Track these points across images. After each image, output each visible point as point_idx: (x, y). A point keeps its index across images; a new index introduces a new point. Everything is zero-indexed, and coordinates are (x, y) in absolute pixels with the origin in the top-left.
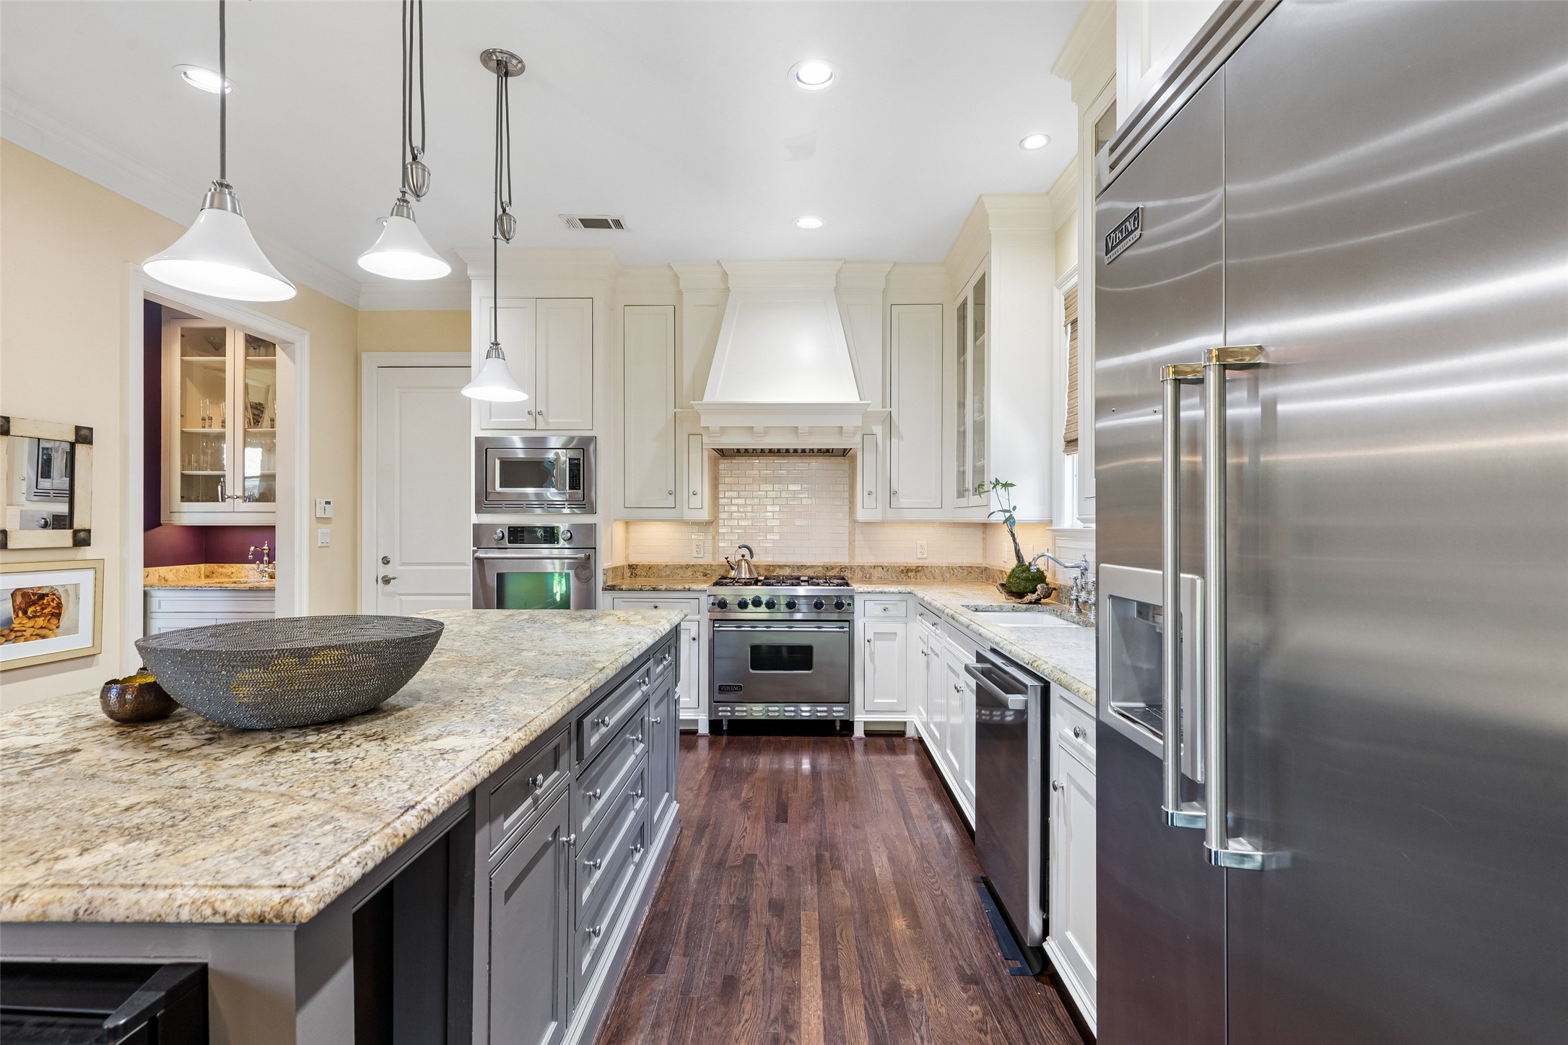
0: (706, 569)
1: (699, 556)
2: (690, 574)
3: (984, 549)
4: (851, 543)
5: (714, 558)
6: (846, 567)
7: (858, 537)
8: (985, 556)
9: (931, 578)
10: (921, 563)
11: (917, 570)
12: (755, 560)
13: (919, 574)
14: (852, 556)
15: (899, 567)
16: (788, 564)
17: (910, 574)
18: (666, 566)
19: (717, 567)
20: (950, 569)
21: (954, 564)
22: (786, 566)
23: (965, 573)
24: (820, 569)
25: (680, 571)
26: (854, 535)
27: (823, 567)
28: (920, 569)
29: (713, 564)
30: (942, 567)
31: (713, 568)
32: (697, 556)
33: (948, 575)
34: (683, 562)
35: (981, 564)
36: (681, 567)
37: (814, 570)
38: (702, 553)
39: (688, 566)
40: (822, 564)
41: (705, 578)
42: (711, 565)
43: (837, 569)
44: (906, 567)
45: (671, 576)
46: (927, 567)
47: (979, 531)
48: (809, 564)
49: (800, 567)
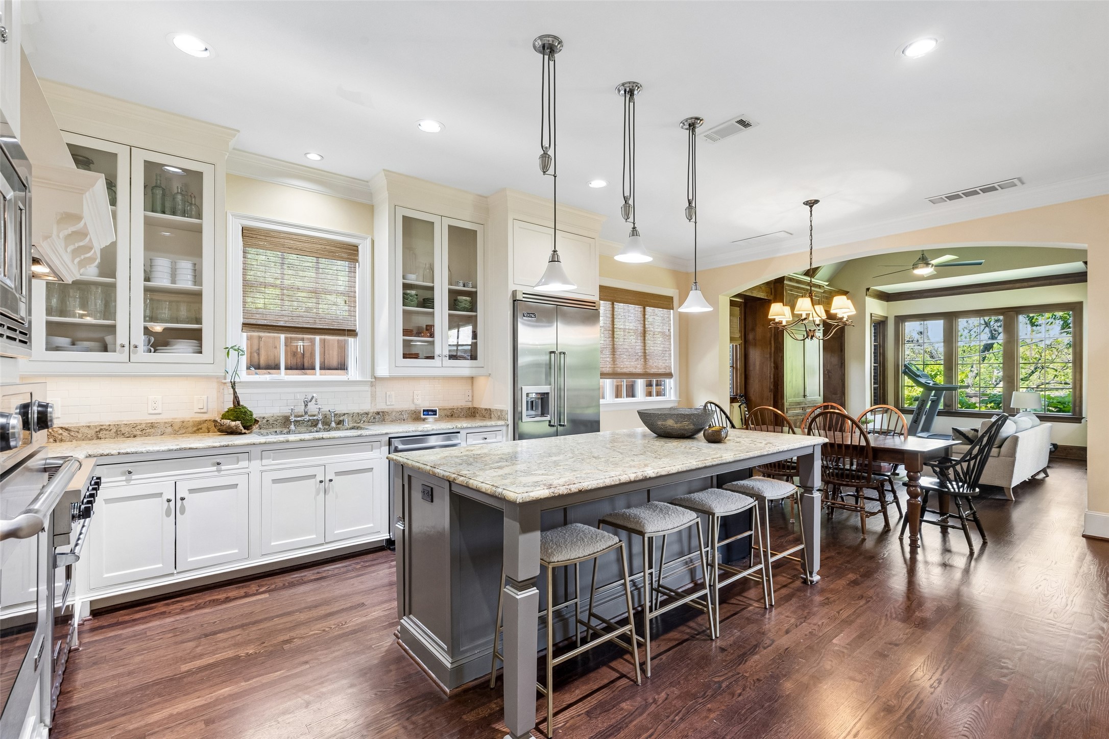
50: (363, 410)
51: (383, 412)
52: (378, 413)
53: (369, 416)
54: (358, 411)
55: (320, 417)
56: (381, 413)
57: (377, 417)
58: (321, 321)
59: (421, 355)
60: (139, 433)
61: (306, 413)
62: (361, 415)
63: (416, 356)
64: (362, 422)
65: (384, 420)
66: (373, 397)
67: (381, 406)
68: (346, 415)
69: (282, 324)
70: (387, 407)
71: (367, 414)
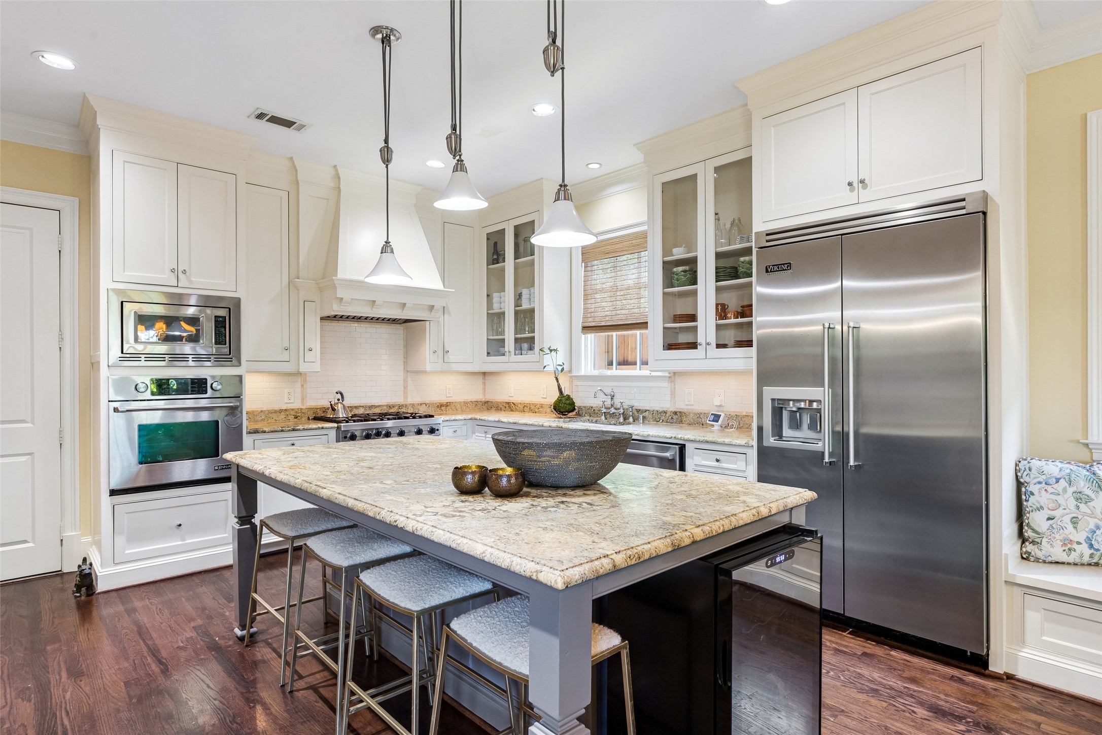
0: (296, 412)
1: (291, 401)
2: (283, 417)
3: (484, 389)
4: (405, 387)
5: (303, 403)
6: (402, 405)
7: (410, 383)
8: (484, 395)
9: (455, 410)
10: (449, 400)
11: (447, 405)
12: (347, 402)
13: (448, 408)
14: (406, 397)
15: (436, 403)
16: (361, 405)
17: (442, 408)
18: (262, 411)
19: (306, 410)
20: (466, 403)
21: (467, 399)
22: (360, 406)
23: (474, 406)
24: (385, 407)
25: (274, 416)
26: (407, 381)
27: (387, 406)
28: (449, 404)
29: (302, 408)
30: (461, 402)
31: (303, 411)
32: (288, 401)
33: (464, 407)
34: (277, 407)
35: (482, 399)
36: (275, 412)
37: (381, 408)
38: (293, 399)
39: (281, 411)
40: (386, 404)
41: (296, 420)
42: (301, 409)
43: (397, 407)
44: (440, 403)
45: (266, 420)
46: (452, 403)
47: (481, 377)
48: (377, 404)
49: (371, 407)
50: (663, 408)
51: (680, 412)
52: (675, 413)
53: (667, 415)
54: (658, 409)
55: (622, 411)
56: (678, 413)
57: (675, 417)
58: (631, 316)
59: (729, 345)
60: (537, 410)
61: (612, 406)
62: (660, 413)
63: (724, 346)
64: (661, 421)
65: (682, 421)
66: (673, 394)
67: (681, 406)
68: (647, 412)
69: (603, 324)
70: (686, 407)
71: (665, 412)
